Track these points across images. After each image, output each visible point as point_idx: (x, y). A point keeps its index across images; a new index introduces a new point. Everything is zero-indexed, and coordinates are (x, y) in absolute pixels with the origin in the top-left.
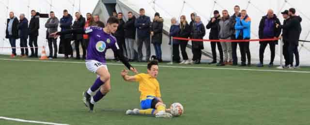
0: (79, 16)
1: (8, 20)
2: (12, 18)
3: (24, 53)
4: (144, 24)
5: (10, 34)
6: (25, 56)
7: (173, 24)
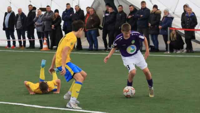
0: (78, 9)
1: (6, 14)
2: (9, 12)
3: (22, 45)
4: (142, 16)
5: (6, 27)
6: (23, 48)
7: (165, 15)
